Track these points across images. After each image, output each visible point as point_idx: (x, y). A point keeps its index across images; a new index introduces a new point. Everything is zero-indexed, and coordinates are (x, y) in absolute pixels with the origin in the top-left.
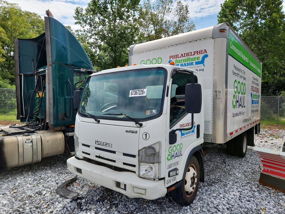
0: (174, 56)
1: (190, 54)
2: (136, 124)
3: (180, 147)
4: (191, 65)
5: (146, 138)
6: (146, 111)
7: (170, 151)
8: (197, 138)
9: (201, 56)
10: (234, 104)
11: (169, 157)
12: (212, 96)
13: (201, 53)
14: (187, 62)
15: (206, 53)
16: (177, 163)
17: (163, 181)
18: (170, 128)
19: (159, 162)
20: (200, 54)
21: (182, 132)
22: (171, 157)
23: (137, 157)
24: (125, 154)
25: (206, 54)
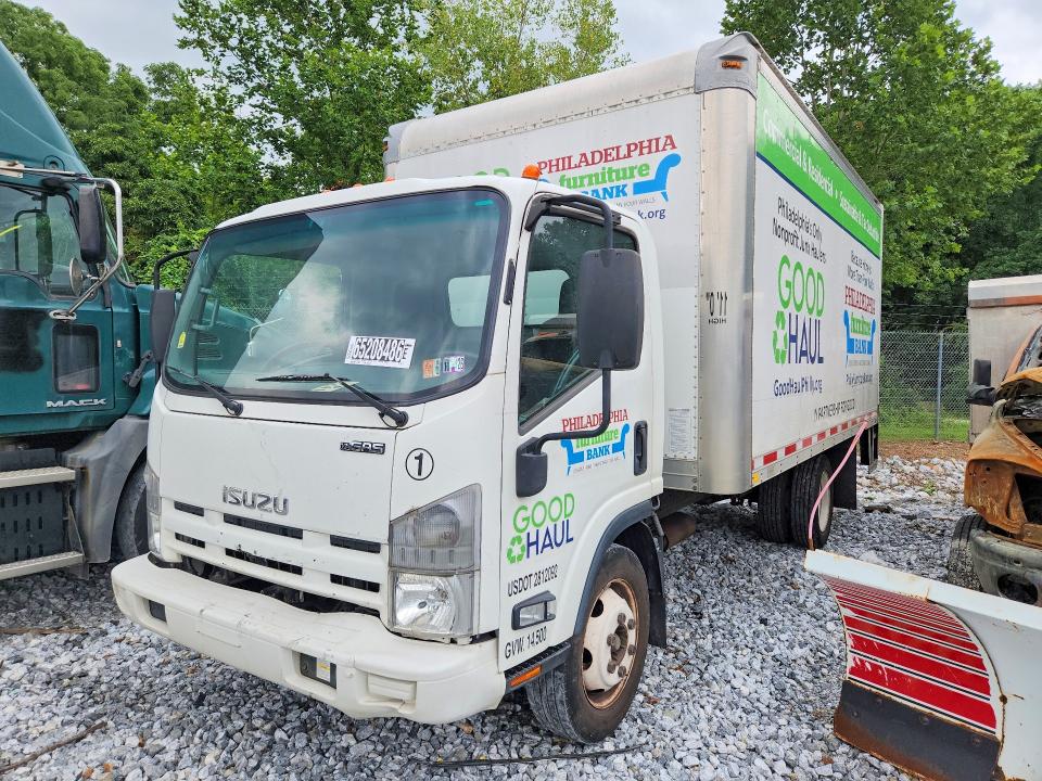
0: (554, 163)
1: (614, 154)
2: (382, 415)
3: (563, 505)
4: (618, 196)
5: (420, 474)
6: (425, 363)
7: (521, 525)
8: (636, 474)
9: (655, 160)
10: (781, 345)
11: (517, 550)
12: (696, 311)
13: (654, 148)
14: (605, 186)
15: (674, 147)
16: (552, 572)
17: (489, 644)
18: (521, 433)
19: (471, 571)
20: (650, 152)
21: (570, 450)
22: (523, 549)
23: (385, 550)
24: (338, 541)
25: (675, 151)
